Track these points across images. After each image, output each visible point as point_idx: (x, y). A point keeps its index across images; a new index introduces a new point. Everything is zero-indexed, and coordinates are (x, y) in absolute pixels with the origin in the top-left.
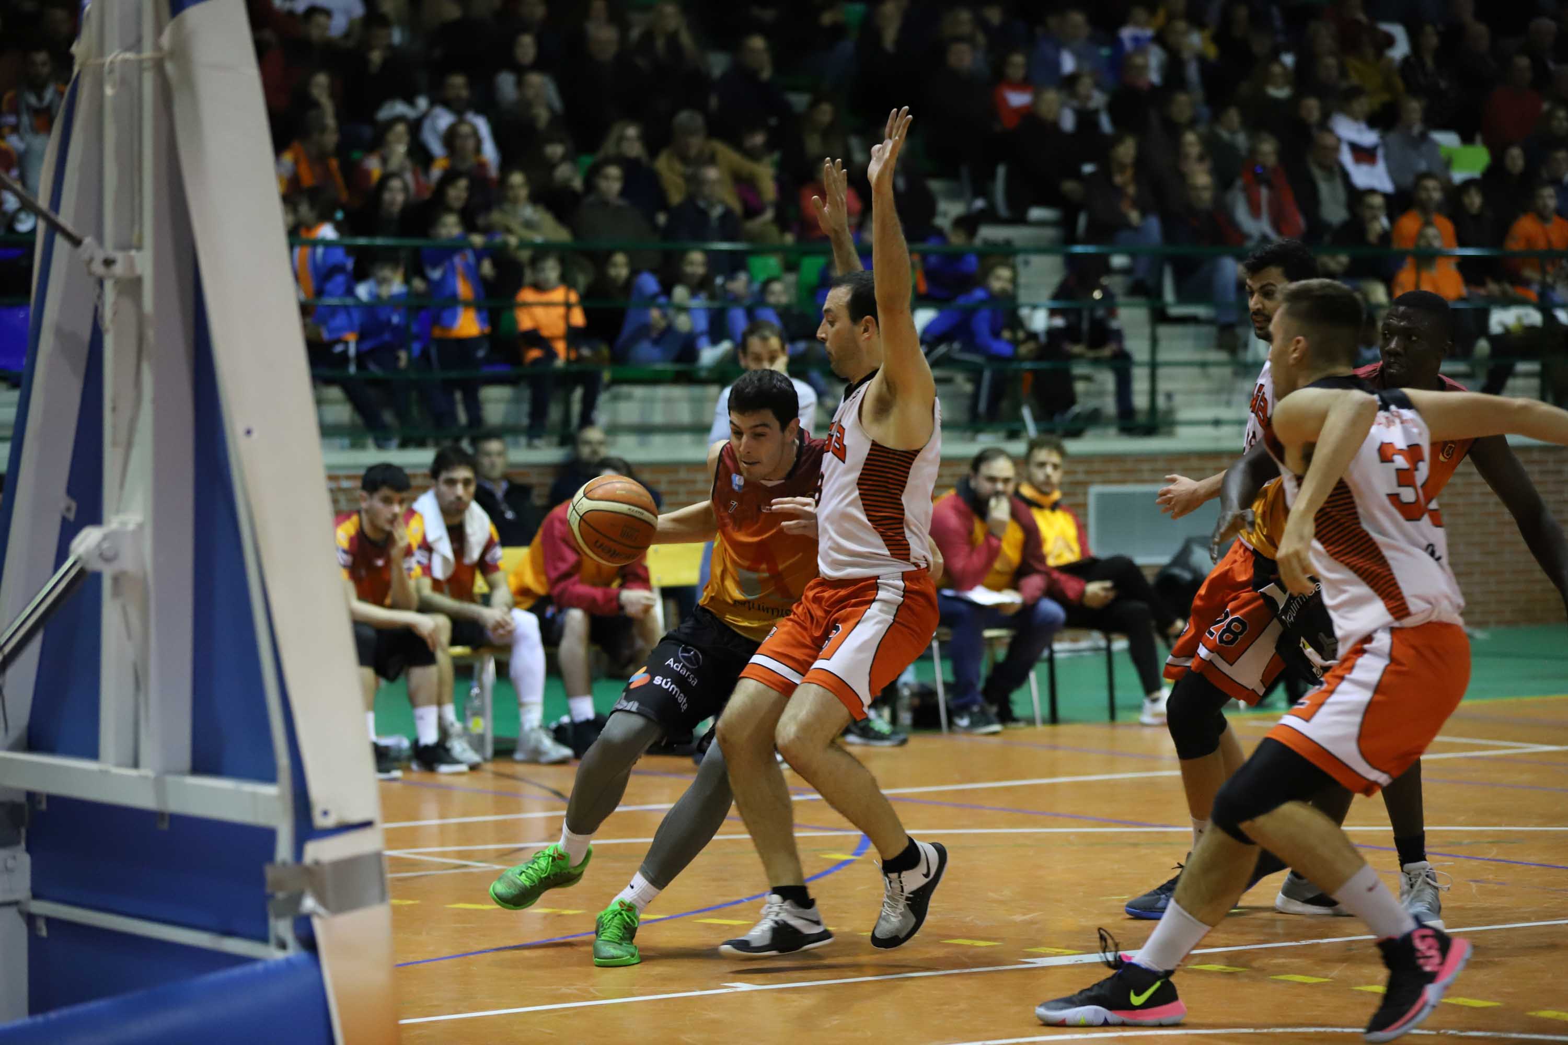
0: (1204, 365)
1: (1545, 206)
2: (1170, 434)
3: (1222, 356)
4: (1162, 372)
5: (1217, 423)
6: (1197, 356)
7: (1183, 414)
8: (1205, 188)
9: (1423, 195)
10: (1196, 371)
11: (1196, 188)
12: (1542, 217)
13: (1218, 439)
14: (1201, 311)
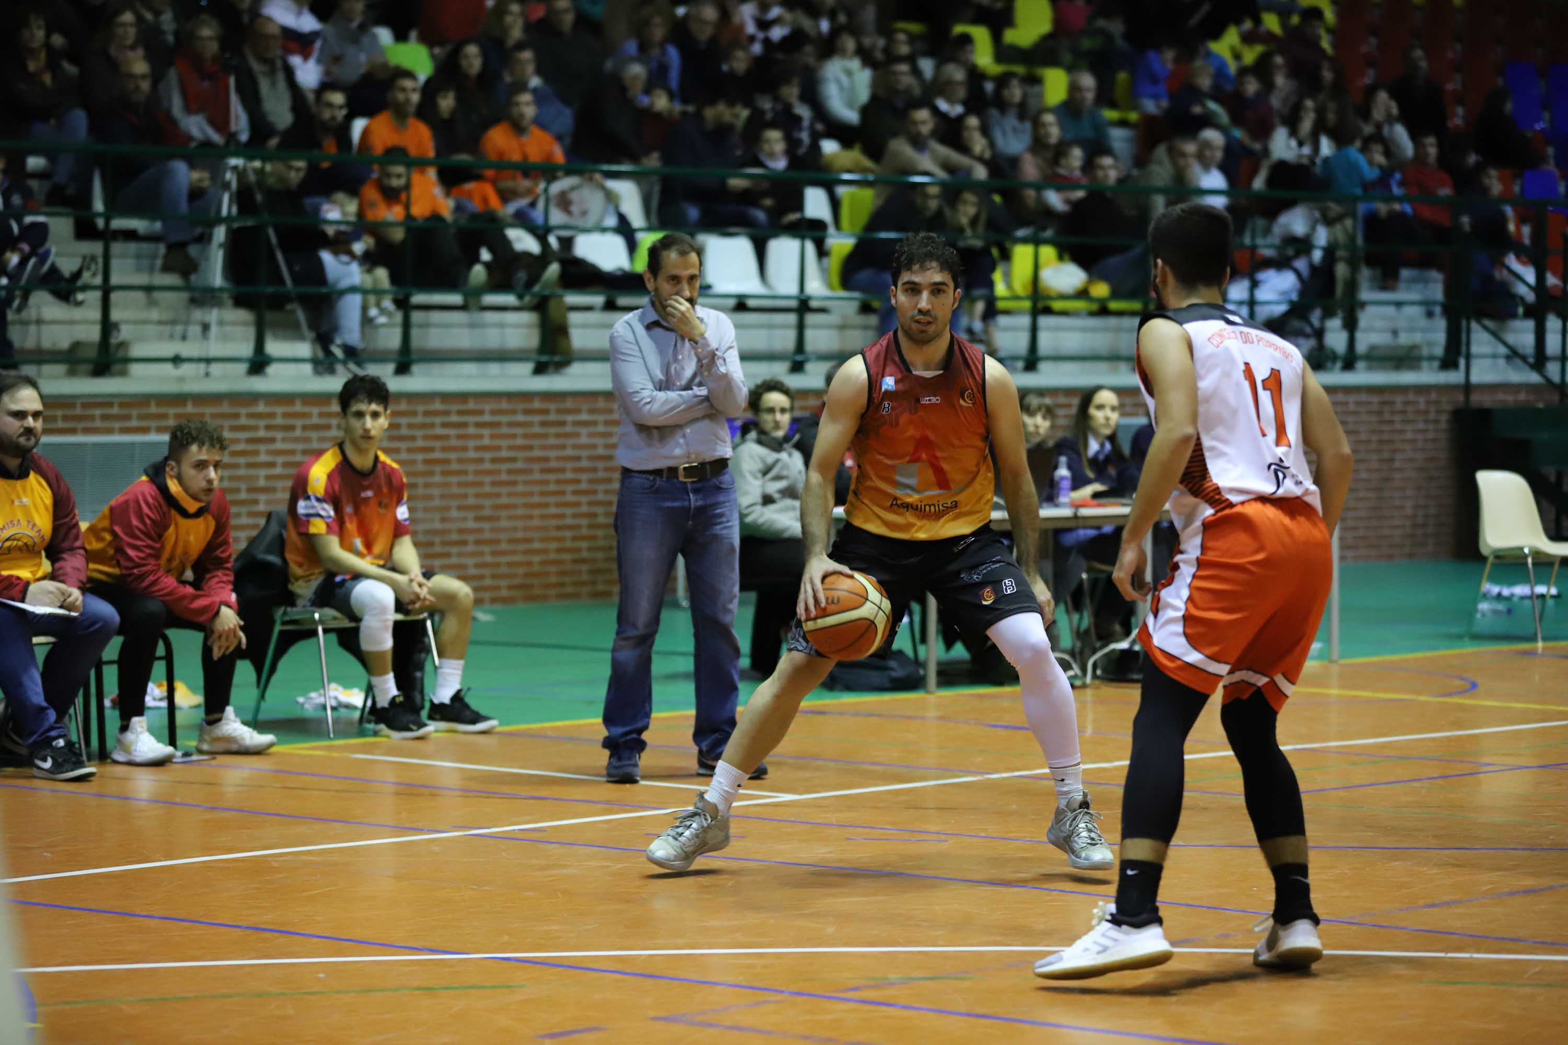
0: (148, 289)
1: (522, 116)
2: (123, 373)
3: (171, 279)
4: (114, 296)
5: (177, 360)
6: (142, 279)
7: (137, 351)
8: (143, 77)
9: (401, 96)
10: (140, 296)
11: (132, 76)
12: (518, 128)
13: (181, 379)
14: (138, 224)
